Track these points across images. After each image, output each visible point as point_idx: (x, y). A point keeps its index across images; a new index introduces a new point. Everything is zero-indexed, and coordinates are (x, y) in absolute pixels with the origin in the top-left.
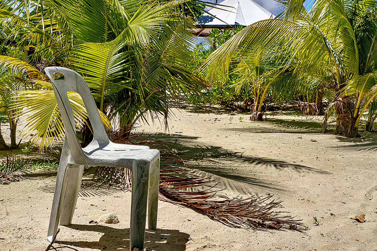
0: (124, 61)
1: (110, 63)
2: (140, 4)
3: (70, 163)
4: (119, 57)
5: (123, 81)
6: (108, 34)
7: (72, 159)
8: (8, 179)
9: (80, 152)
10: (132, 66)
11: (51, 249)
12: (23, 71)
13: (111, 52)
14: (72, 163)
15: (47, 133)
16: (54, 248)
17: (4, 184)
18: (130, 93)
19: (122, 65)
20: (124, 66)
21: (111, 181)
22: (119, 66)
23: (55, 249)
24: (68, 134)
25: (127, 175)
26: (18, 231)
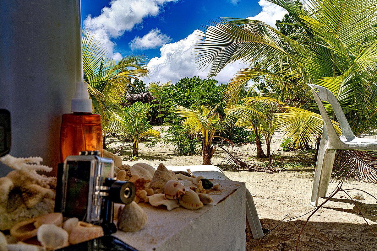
0: (350, 90)
1: (340, 93)
2: (360, 50)
3: (329, 148)
4: (347, 88)
5: (350, 106)
6: (336, 74)
7: (330, 145)
8: (272, 171)
9: (337, 139)
10: (356, 94)
11: (340, 191)
12: (277, 104)
13: (340, 84)
14: (331, 148)
15: (300, 138)
16: (342, 190)
17: (270, 173)
18: (356, 114)
19: (349, 94)
20: (350, 94)
21: (348, 174)
22: (347, 94)
23: (344, 190)
24: (328, 127)
25: (361, 170)
26: (288, 197)
